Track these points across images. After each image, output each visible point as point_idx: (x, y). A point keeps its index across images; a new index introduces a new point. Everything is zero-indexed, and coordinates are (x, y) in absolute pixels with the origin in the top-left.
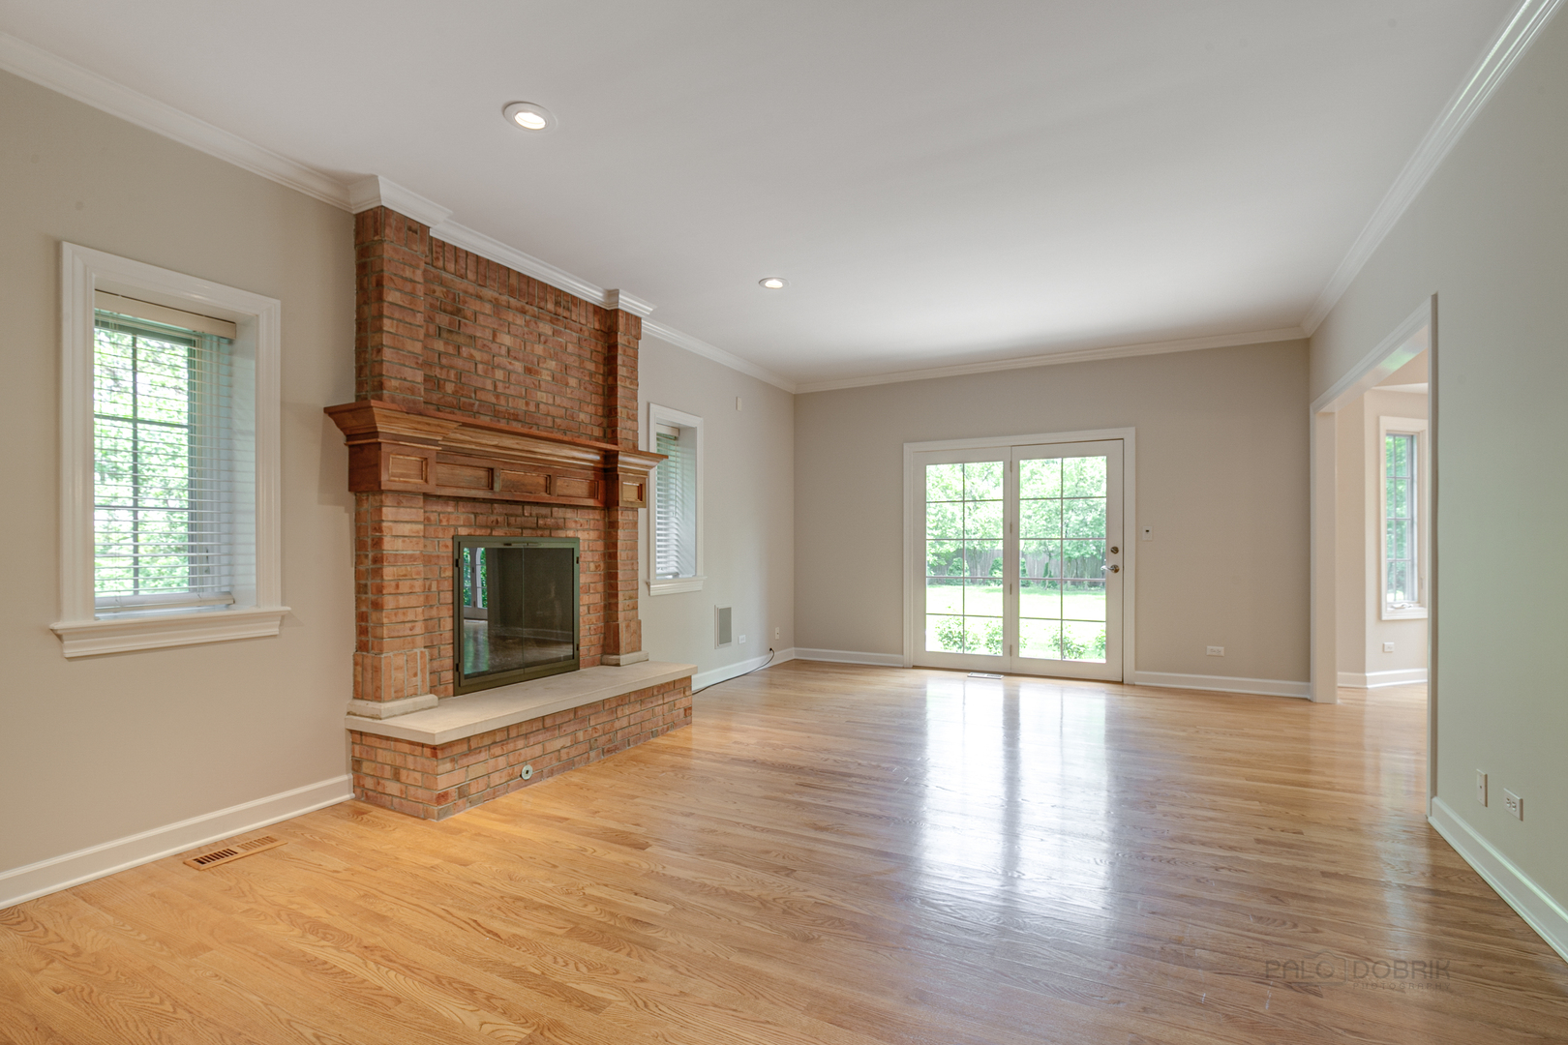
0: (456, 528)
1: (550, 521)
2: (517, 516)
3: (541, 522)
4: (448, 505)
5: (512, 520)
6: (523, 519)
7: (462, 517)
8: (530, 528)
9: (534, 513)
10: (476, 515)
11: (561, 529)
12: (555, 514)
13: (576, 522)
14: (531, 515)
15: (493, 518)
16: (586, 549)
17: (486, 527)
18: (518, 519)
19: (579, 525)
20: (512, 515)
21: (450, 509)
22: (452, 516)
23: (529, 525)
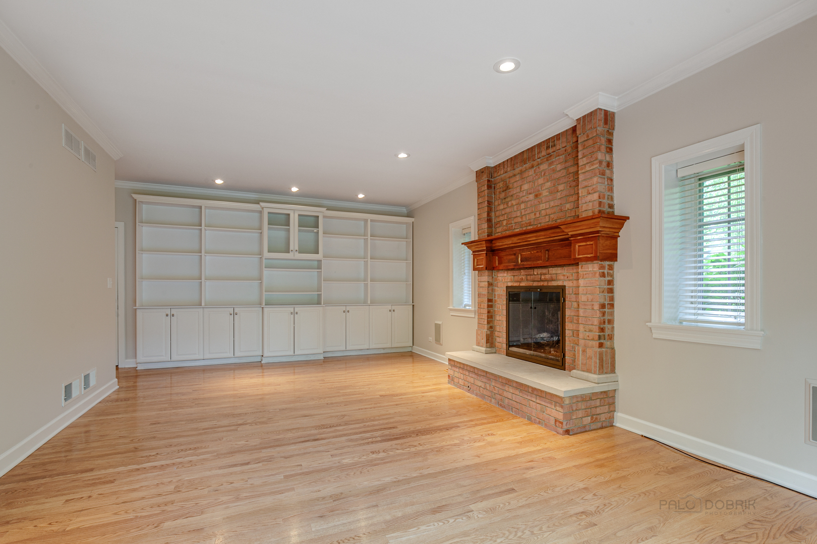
0: (507, 282)
1: (548, 277)
2: (531, 275)
3: (543, 277)
4: (504, 273)
5: (529, 277)
6: (534, 276)
7: (509, 278)
8: (537, 281)
9: (539, 273)
10: (514, 276)
11: (554, 280)
12: (550, 272)
13: (564, 275)
14: (538, 274)
15: (521, 277)
16: (571, 293)
17: (518, 281)
18: (532, 277)
19: (566, 277)
20: (528, 275)
21: (505, 275)
22: (506, 278)
23: (536, 279)
